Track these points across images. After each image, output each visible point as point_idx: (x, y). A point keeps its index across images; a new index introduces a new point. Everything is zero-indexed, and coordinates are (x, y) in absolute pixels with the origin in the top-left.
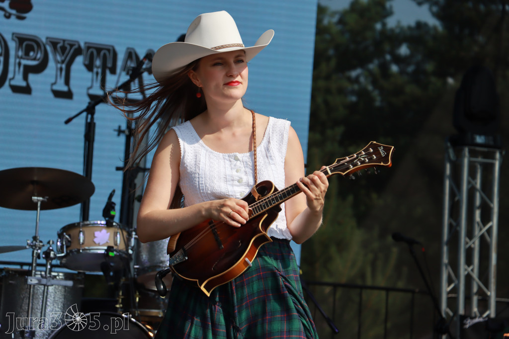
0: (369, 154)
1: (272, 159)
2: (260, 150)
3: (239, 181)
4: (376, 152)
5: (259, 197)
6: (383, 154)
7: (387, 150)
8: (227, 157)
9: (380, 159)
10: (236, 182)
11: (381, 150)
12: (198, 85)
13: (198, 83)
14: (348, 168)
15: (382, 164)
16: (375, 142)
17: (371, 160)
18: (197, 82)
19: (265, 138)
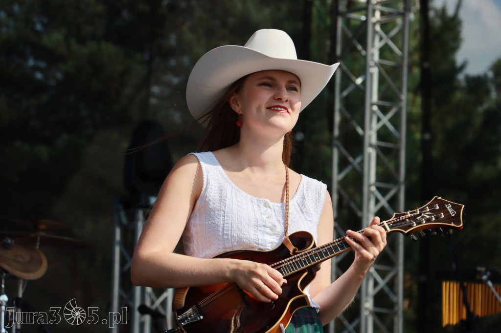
0: (433, 211)
1: (309, 216)
2: (293, 203)
3: (271, 229)
4: (443, 209)
5: (294, 251)
6: (452, 213)
7: (456, 208)
8: (256, 201)
9: (449, 218)
10: (269, 229)
11: (449, 207)
12: (237, 111)
13: (237, 109)
14: (411, 226)
15: (452, 225)
16: (440, 198)
17: (438, 219)
18: (237, 107)
19: (298, 193)
